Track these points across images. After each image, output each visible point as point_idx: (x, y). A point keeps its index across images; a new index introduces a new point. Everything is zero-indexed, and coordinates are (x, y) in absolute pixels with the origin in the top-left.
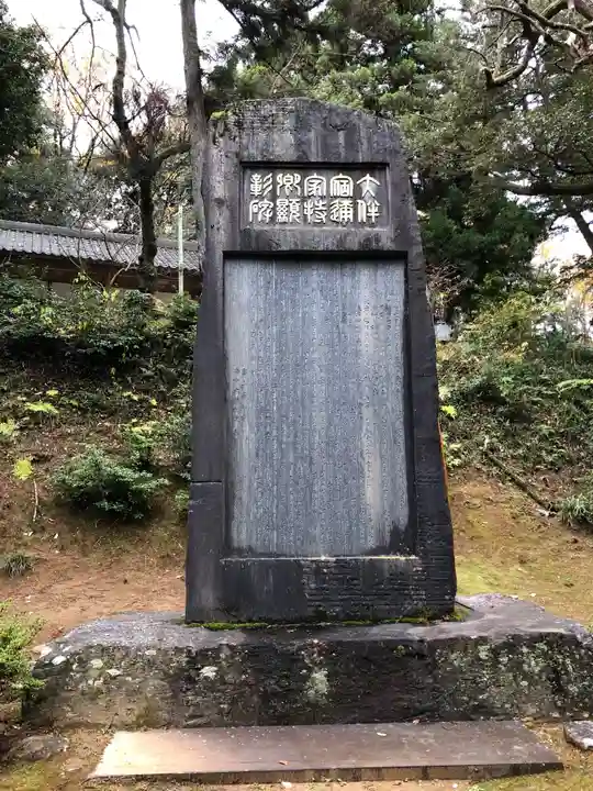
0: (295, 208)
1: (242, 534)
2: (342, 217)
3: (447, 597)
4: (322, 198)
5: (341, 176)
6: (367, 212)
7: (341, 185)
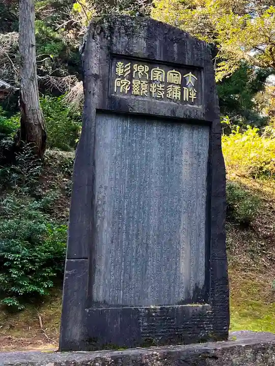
0: (144, 87)
1: (100, 293)
2: (173, 96)
3: (225, 328)
4: (162, 83)
5: (174, 71)
6: (189, 95)
7: (174, 77)
